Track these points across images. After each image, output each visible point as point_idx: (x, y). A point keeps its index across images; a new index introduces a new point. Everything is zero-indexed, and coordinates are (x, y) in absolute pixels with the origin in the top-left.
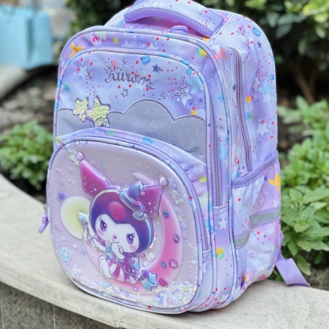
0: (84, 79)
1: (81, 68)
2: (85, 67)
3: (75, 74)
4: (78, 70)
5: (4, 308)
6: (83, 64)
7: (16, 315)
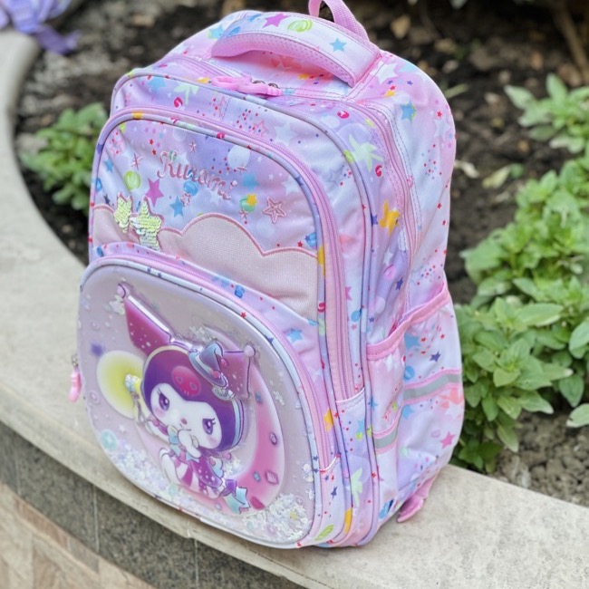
5: (20, 465)
7: (38, 481)
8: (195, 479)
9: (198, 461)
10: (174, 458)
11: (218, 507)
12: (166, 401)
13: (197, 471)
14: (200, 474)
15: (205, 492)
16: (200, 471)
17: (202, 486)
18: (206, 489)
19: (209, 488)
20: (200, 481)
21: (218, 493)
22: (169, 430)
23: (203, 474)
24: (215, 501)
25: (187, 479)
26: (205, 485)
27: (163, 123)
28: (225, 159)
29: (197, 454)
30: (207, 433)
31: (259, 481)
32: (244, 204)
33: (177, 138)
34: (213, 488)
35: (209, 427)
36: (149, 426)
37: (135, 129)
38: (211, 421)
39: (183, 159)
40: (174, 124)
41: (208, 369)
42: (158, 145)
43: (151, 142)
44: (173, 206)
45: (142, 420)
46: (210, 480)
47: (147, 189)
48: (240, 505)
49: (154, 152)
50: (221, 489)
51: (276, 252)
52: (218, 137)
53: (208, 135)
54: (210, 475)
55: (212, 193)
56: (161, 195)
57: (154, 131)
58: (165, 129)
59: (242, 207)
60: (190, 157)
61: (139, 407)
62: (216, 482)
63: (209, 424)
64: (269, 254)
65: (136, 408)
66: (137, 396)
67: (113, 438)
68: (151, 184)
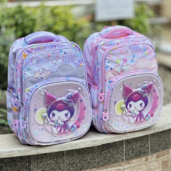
0: (35, 64)
1: (33, 60)
2: (35, 59)
3: (31, 63)
4: (32, 61)
6: (34, 59)
8: (139, 119)
9: (139, 114)
10: (133, 117)
12: (131, 105)
14: (139, 117)
17: (140, 119)
22: (132, 111)
25: (137, 120)
27: (121, 47)
28: (139, 48)
30: (141, 106)
33: (127, 48)
36: (127, 114)
37: (115, 51)
39: (129, 51)
40: (125, 46)
41: (143, 91)
42: (123, 51)
43: (121, 51)
44: (131, 61)
49: (122, 53)
50: (145, 117)
53: (133, 45)
54: (142, 116)
57: (121, 49)
58: (123, 48)
59: (145, 55)
60: (130, 51)
65: (124, 111)
66: (125, 108)
67: (117, 123)
68: (124, 60)
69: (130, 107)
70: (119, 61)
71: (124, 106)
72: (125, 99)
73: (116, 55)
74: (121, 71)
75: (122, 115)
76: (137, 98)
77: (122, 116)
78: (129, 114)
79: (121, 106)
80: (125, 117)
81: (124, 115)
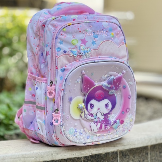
8: (103, 126)
9: (104, 119)
10: (96, 123)
11: (109, 132)
12: (93, 106)
13: (104, 122)
14: (105, 123)
15: (106, 128)
16: (105, 122)
17: (106, 126)
18: (107, 127)
19: (108, 126)
20: (105, 126)
21: (111, 126)
22: (94, 115)
23: (106, 123)
24: (108, 130)
25: (101, 127)
26: (107, 126)
27: (78, 24)
28: (103, 26)
29: (103, 117)
30: (107, 108)
31: (124, 114)
32: (111, 35)
33: (86, 26)
34: (109, 125)
35: (107, 106)
36: (88, 117)
37: (70, 28)
38: (108, 104)
39: (89, 30)
40: (83, 23)
41: (109, 86)
42: (81, 29)
43: (78, 29)
44: (92, 43)
45: (86, 116)
46: (108, 123)
47: (81, 42)
48: (118, 125)
49: (80, 31)
50: (112, 124)
51: (120, 46)
52: (97, 22)
53: (94, 22)
54: (108, 121)
55: (103, 35)
56: (87, 42)
57: (78, 26)
58: (81, 25)
59: (111, 36)
60: (91, 29)
61: (85, 112)
62: (110, 123)
63: (107, 105)
64: (119, 47)
65: (84, 113)
66: (84, 109)
67: (73, 130)
68: (82, 40)
69: (91, 108)
70: (75, 42)
71: (83, 105)
72: (85, 95)
73: (72, 33)
74: (79, 55)
75: (81, 118)
76: (101, 95)
77: (80, 120)
78: (90, 117)
79: (78, 106)
80: (84, 122)
81: (83, 119)
